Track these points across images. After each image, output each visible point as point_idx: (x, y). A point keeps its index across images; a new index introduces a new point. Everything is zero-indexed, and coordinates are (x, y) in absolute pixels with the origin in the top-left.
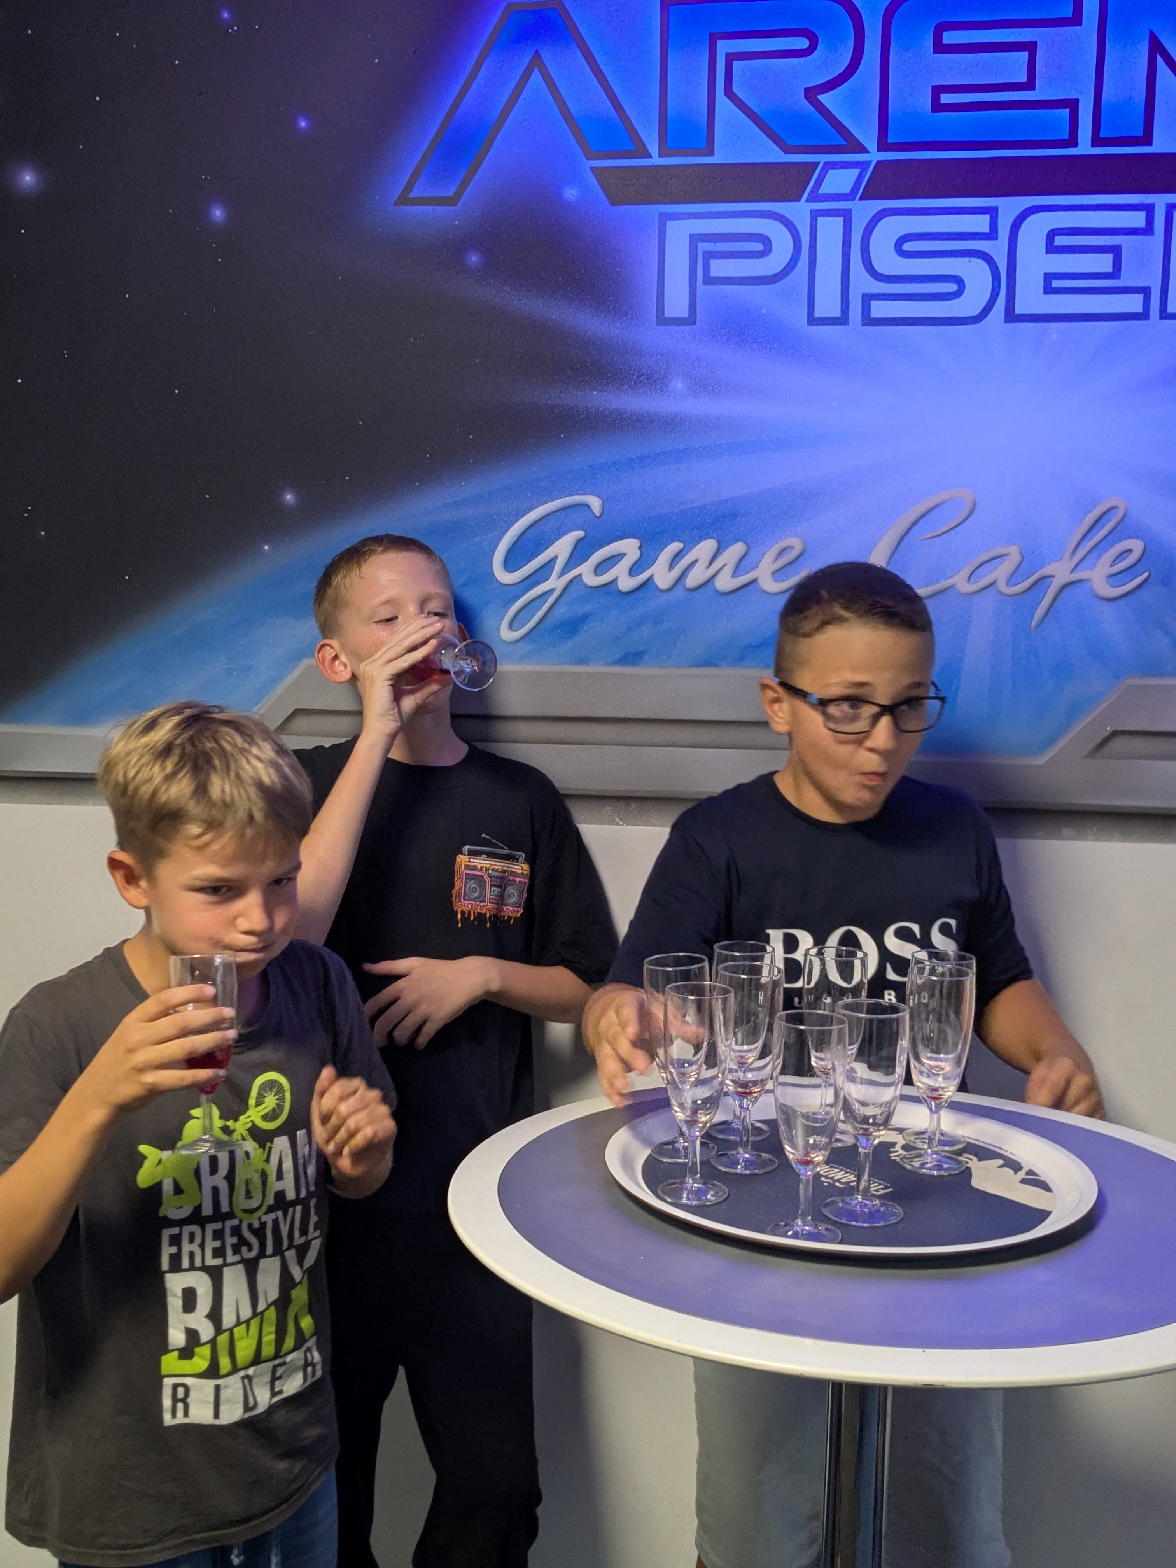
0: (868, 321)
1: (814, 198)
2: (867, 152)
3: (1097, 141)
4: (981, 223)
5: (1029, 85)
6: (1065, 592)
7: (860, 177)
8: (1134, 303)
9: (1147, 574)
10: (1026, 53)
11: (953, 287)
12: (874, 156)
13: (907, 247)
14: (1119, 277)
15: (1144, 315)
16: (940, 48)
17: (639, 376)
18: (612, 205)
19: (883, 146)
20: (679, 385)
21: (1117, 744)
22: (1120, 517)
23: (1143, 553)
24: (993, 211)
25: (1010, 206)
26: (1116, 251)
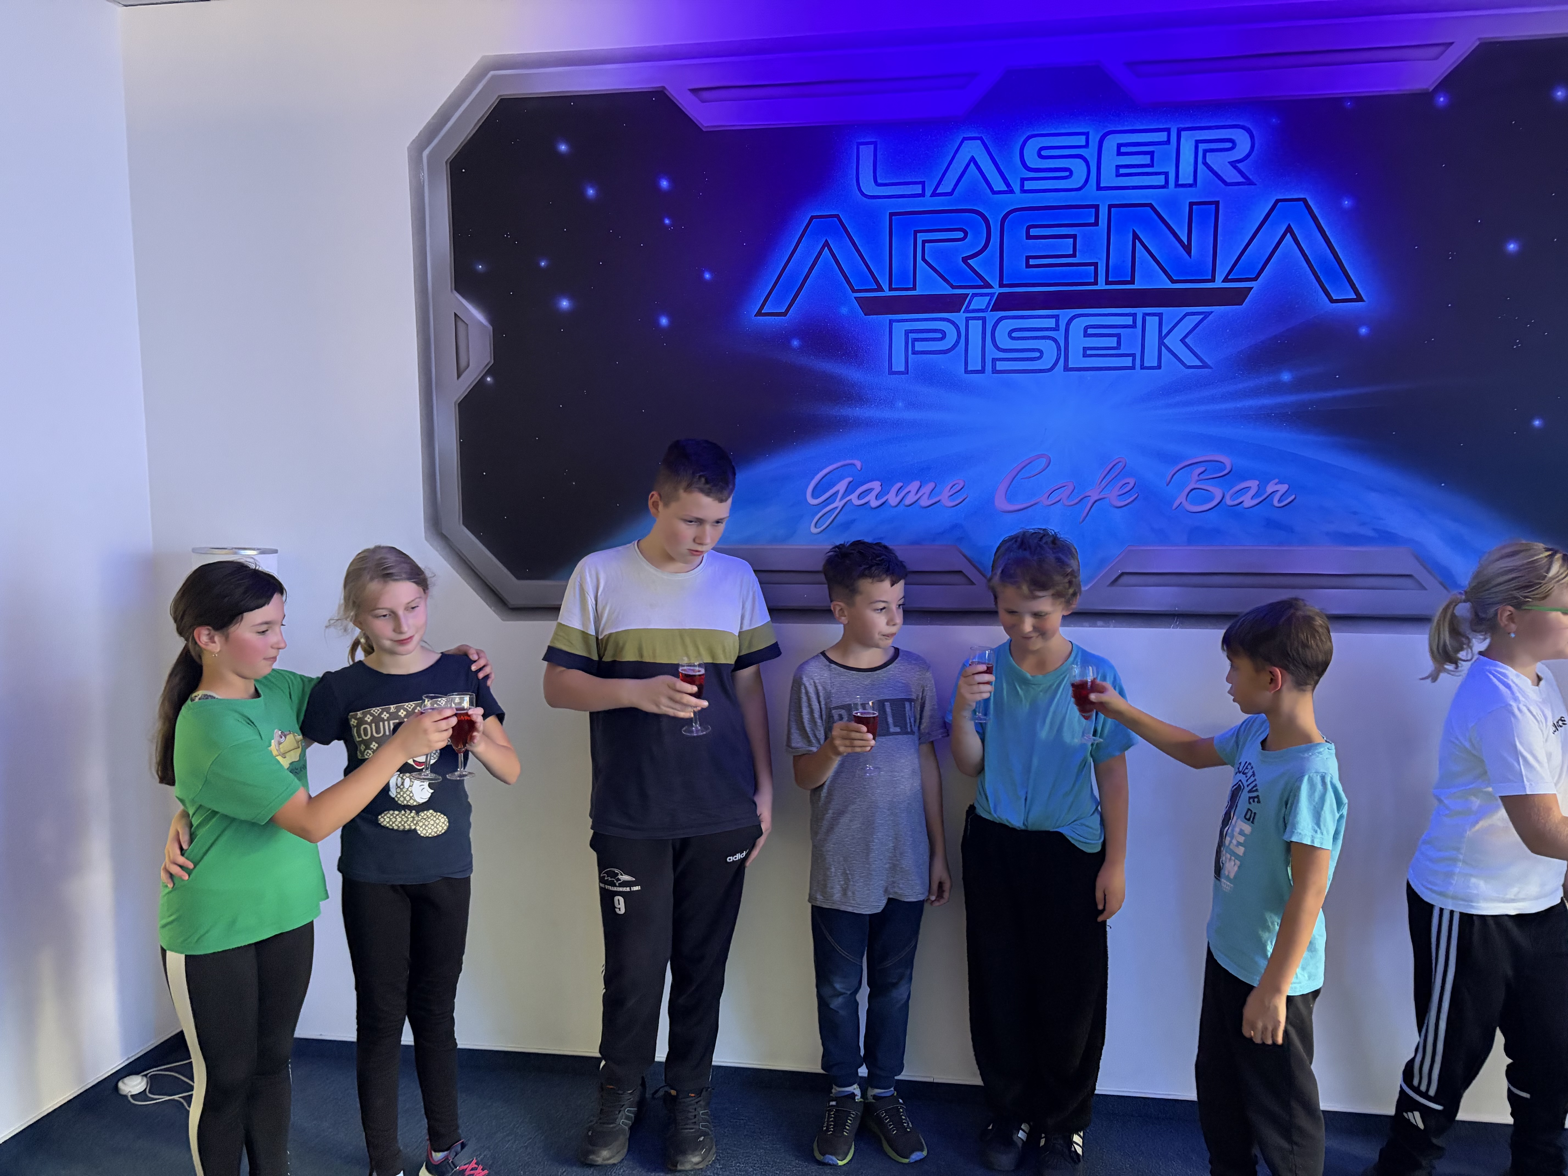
0: (995, 371)
1: (966, 311)
2: (993, 288)
3: (1108, 283)
4: (1051, 323)
5: (1074, 255)
6: (1097, 503)
7: (990, 300)
8: (1128, 361)
9: (1137, 495)
10: (1072, 239)
11: (1037, 354)
12: (997, 290)
13: (1014, 335)
14: (1120, 349)
15: (1133, 368)
16: (1029, 237)
17: (880, 400)
18: (865, 315)
19: (1001, 285)
20: (900, 404)
21: (1125, 579)
22: (1123, 466)
23: (1135, 484)
24: (1057, 317)
25: (1065, 314)
26: (1118, 336)
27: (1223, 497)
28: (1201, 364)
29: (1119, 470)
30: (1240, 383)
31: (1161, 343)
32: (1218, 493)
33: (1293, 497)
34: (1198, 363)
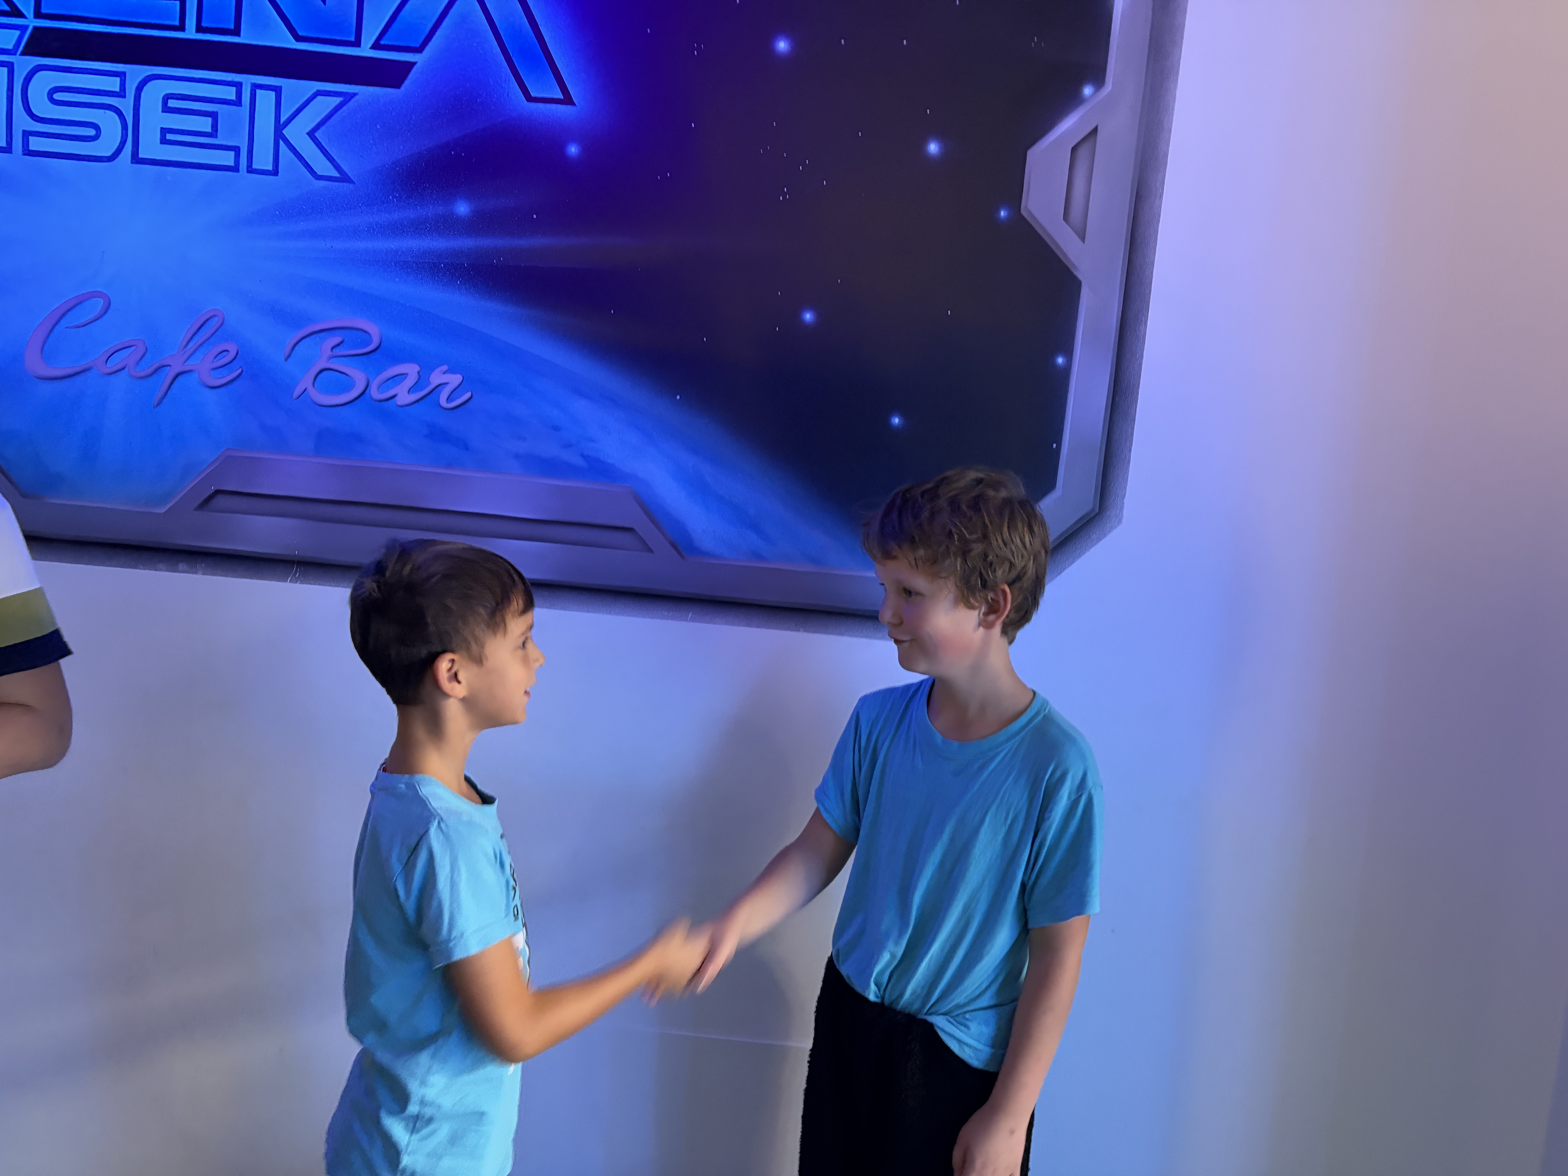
0: (28, 152)
2: (26, 17)
3: (200, 29)
4: (113, 84)
6: (179, 378)
7: (20, 38)
8: (227, 158)
9: (240, 370)
11: (92, 132)
12: (31, 22)
13: (57, 96)
14: (216, 137)
15: (235, 169)
19: (38, 15)
21: (220, 501)
22: (218, 325)
23: (237, 353)
24: (122, 75)
25: (136, 72)
26: (214, 115)
27: (367, 386)
28: (338, 175)
29: (215, 328)
30: (395, 211)
31: (279, 135)
32: (359, 379)
33: (468, 395)
34: (335, 174)
